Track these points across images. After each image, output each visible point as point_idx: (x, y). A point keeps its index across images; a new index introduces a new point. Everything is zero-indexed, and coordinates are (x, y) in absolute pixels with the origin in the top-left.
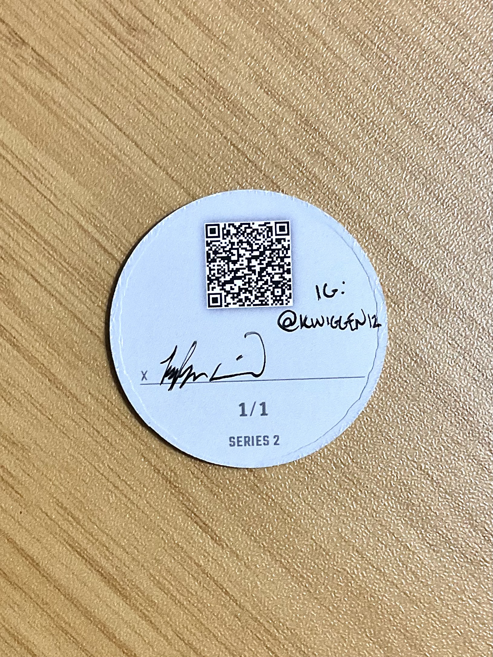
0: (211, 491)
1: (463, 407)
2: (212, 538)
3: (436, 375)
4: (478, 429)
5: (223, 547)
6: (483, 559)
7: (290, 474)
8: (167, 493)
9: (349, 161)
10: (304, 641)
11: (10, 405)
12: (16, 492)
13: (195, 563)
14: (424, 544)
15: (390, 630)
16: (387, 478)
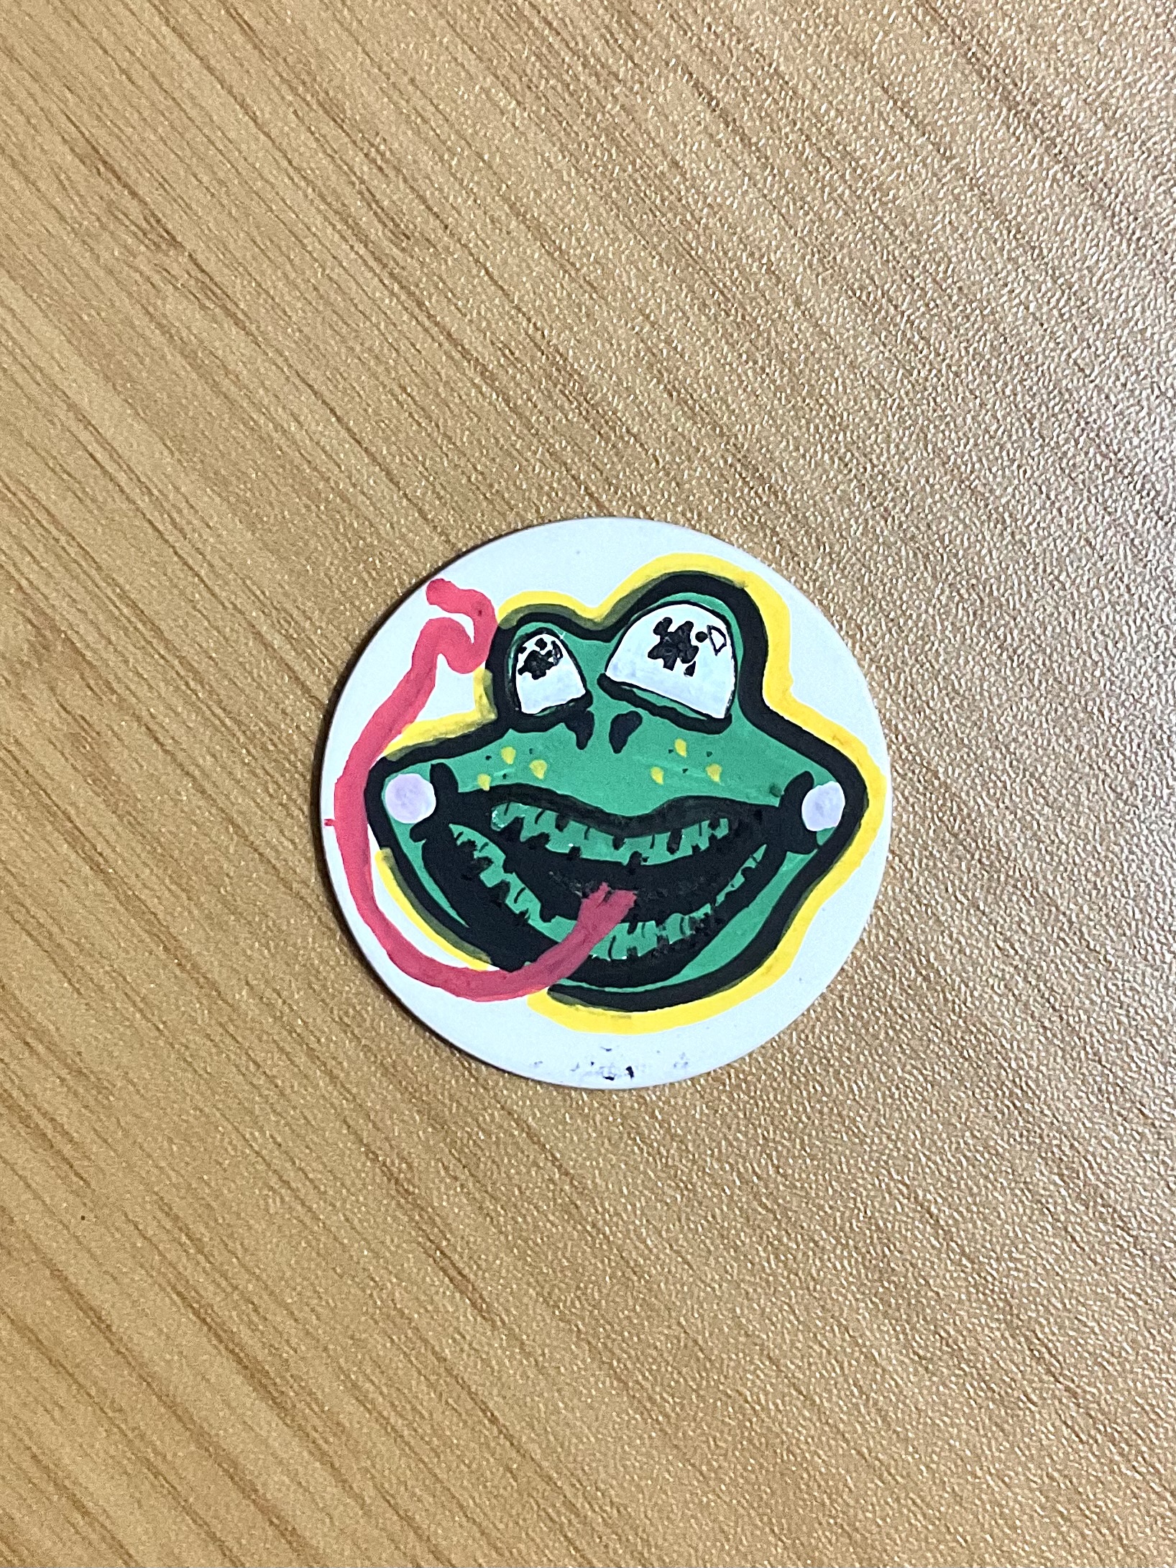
0: (481, 1208)
1: (1014, 1081)
2: (474, 1304)
3: (964, 1009)
4: (1040, 1127)
5: (494, 1326)
6: (1026, 1396)
7: (646, 1188)
8: (389, 1204)
9: (828, 550)
10: (644, 1531)
11: (79, 993)
12: (77, 1174)
13: (434, 1353)
14: (907, 1356)
15: (820, 1524)
16: (843, 1213)
